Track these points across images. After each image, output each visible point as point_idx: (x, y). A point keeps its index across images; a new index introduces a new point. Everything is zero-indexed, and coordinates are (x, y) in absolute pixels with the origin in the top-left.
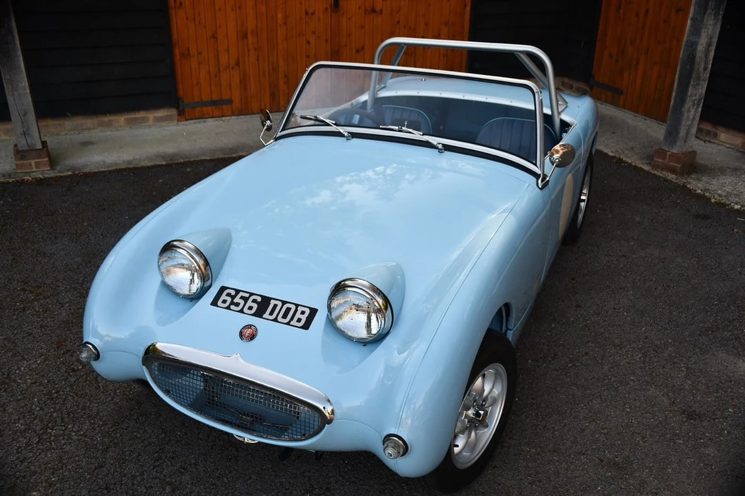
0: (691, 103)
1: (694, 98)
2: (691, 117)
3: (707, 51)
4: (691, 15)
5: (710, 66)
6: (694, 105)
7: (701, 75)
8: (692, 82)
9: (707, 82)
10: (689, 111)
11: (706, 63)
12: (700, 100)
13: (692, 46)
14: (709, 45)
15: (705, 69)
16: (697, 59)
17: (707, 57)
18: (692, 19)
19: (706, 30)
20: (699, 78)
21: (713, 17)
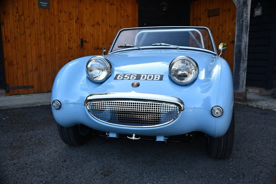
0: (242, 70)
1: (243, 68)
2: (243, 76)
3: (245, 48)
4: (236, 34)
5: (247, 55)
6: (243, 71)
7: (245, 58)
8: (242, 61)
9: (247, 62)
10: (242, 74)
11: (246, 53)
12: (245, 69)
13: (239, 47)
14: (246, 46)
15: (246, 56)
16: (242, 52)
17: (245, 50)
18: (237, 36)
19: (244, 39)
20: (244, 59)
21: (245, 34)
